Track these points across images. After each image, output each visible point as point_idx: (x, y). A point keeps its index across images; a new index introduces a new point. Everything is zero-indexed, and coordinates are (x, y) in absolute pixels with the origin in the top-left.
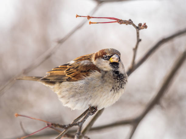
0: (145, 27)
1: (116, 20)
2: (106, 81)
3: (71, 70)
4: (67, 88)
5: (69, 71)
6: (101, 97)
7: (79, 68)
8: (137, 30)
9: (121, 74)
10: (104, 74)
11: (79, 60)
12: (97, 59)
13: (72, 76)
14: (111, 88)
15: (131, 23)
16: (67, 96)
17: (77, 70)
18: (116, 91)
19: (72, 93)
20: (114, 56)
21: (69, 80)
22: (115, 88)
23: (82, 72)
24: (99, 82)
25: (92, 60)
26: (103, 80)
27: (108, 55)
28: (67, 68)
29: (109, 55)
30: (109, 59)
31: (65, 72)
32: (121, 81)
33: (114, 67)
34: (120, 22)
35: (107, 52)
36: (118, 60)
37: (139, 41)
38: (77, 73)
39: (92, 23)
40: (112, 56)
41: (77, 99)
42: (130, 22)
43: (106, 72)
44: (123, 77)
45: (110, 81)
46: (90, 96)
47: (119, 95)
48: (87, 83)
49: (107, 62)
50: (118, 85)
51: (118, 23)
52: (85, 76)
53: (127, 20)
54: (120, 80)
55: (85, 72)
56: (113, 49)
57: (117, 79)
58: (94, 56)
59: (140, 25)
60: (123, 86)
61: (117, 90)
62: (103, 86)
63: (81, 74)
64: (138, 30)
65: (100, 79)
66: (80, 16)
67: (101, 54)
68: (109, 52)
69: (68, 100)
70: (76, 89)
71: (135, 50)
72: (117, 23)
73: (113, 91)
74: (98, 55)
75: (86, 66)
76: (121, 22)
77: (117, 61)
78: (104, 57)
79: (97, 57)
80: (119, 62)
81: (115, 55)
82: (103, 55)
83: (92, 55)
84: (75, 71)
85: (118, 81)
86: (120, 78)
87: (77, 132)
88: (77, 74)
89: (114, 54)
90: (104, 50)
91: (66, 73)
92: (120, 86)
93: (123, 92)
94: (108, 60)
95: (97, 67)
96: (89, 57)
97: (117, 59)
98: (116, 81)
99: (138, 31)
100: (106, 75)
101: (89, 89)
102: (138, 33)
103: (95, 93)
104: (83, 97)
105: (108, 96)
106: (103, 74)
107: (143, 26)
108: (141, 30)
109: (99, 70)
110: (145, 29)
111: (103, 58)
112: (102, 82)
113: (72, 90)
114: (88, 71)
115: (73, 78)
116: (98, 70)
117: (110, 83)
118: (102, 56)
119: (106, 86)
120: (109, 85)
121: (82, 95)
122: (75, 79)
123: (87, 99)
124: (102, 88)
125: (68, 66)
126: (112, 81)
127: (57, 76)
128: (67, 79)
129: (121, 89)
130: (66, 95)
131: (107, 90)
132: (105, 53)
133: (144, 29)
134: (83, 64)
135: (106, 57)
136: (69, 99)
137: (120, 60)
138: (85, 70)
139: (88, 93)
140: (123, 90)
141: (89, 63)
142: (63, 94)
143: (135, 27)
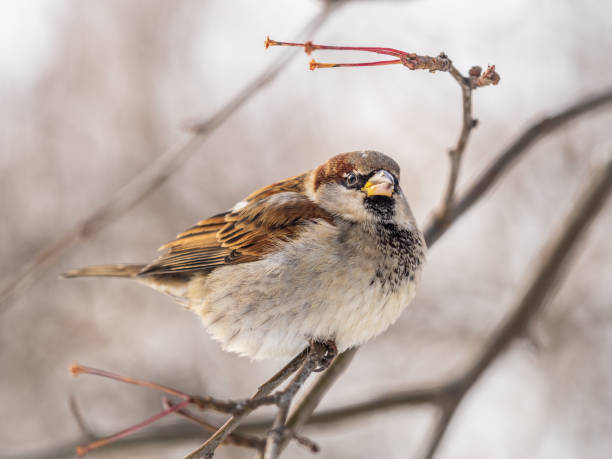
0: (493, 78)
1: (397, 55)
2: (354, 252)
3: (237, 227)
4: (228, 286)
5: (230, 233)
6: (340, 304)
7: (263, 218)
8: (464, 91)
9: (403, 231)
10: (345, 229)
11: (263, 196)
12: (323, 186)
13: (243, 245)
14: (372, 273)
15: (446, 67)
16: (231, 313)
17: (258, 225)
18: (387, 285)
19: (247, 300)
20: (378, 177)
21: (234, 259)
22: (385, 273)
23: (273, 228)
24: (330, 256)
25: (305, 190)
26: (346, 247)
27: (358, 172)
28: (225, 223)
29: (362, 174)
30: (363, 186)
31: (218, 235)
32: (402, 251)
33: (380, 212)
34: (410, 62)
35: (354, 162)
36: (393, 187)
37: (470, 124)
38: (257, 233)
39: (320, 66)
40: (372, 175)
41: (264, 317)
42: (443, 63)
43: (353, 224)
44: (412, 240)
45: (367, 249)
46: (307, 304)
47: (398, 304)
48: (293, 261)
49: (355, 196)
50: (395, 265)
51: (405, 64)
52: (284, 240)
53: (435, 54)
54: (401, 247)
55: (283, 227)
56: (375, 154)
57: (390, 244)
58: (312, 178)
59: (476, 72)
60: (411, 273)
61: (393, 281)
62: (344, 269)
63: (271, 235)
64: (467, 88)
65: (332, 246)
66: (280, 44)
67: (334, 169)
68: (364, 164)
69: (235, 327)
70: (257, 283)
71: (457, 154)
72: (402, 65)
73: (378, 284)
74: (327, 172)
75: (287, 208)
76: (413, 61)
77: (388, 193)
78: (346, 178)
79: (322, 179)
80: (395, 196)
81: (382, 172)
82: (343, 172)
83: (304, 176)
84: (251, 227)
85: (395, 250)
86: (401, 241)
87: (276, 426)
88: (257, 239)
89: (379, 170)
90: (347, 154)
91: (224, 238)
92: (402, 268)
93: (413, 294)
94: (358, 188)
95: (323, 210)
96: (296, 182)
97: (389, 186)
98: (389, 253)
99: (468, 94)
100: (353, 233)
101: (300, 280)
102: (467, 100)
103: (320, 293)
104: (283, 309)
105: (363, 304)
106: (342, 229)
107: (486, 77)
108: (479, 89)
109: (330, 218)
110: (491, 85)
111: (343, 182)
112: (340, 255)
113: (246, 289)
114: (294, 223)
115: (245, 253)
116: (324, 218)
117: (368, 257)
118: (340, 177)
119: (354, 266)
120: (365, 262)
121: (278, 303)
122: (253, 254)
123: (295, 314)
124: (342, 274)
125: (227, 219)
126: (373, 252)
127: (192, 251)
128: (226, 257)
129: (403, 282)
130: (228, 309)
131: (360, 280)
132: (350, 165)
133: (487, 84)
134: (275, 204)
135: (353, 179)
136: (238, 320)
137: (396, 190)
138: (282, 220)
139: (296, 293)
140: (412, 286)
141: (295, 200)
142: (220, 308)
143: (457, 80)
